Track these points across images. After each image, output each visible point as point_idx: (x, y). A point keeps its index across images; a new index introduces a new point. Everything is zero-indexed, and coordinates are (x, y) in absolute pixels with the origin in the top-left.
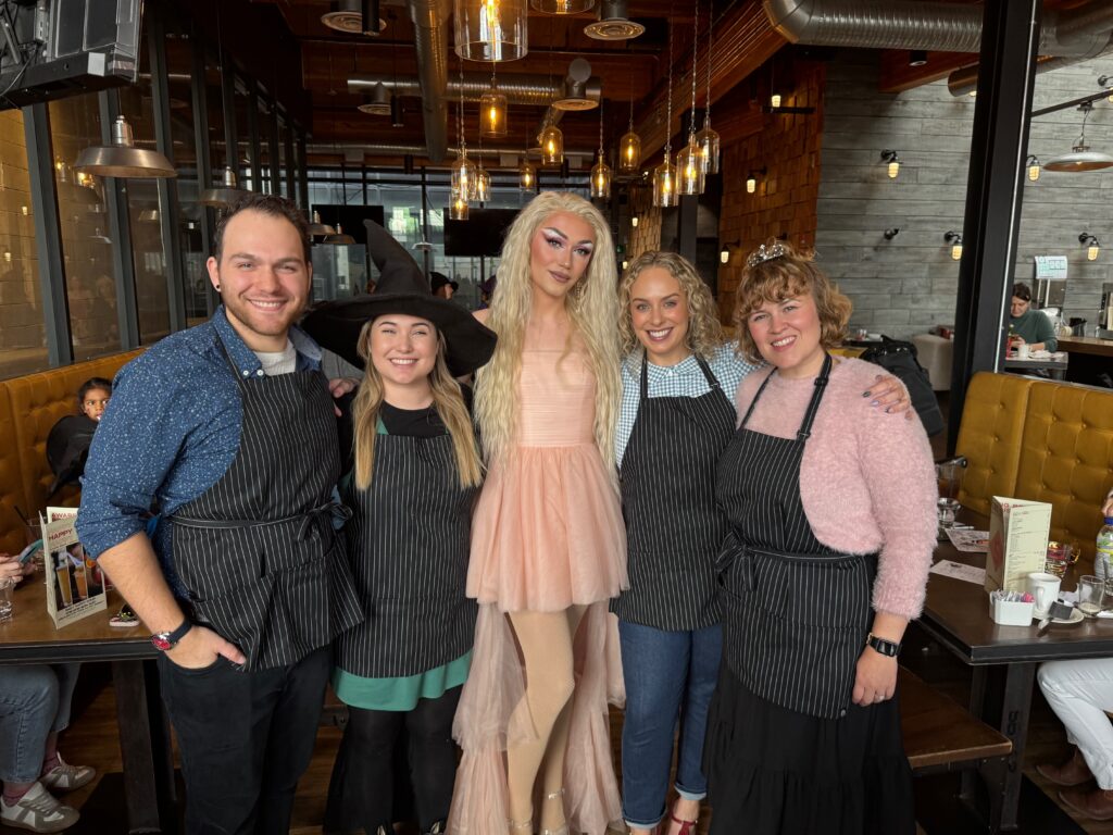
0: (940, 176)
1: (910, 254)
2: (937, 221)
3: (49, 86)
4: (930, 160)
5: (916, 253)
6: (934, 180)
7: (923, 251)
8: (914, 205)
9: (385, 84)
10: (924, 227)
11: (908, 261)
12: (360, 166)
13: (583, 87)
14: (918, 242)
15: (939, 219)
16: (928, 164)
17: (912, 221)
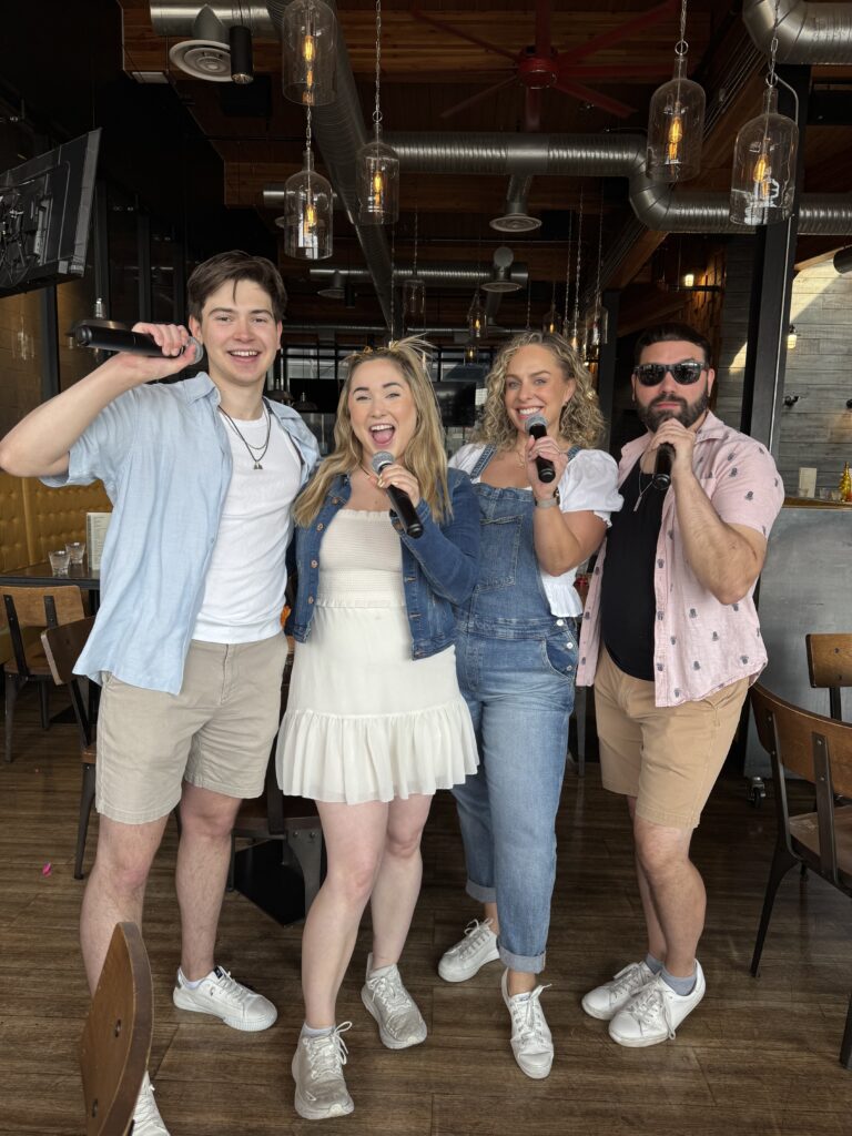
0: (841, 347)
1: (810, 419)
2: (838, 389)
3: (39, 279)
4: (832, 333)
5: (817, 419)
6: (836, 351)
7: (825, 417)
8: (816, 374)
9: (341, 272)
10: (825, 394)
11: (810, 427)
12: (333, 345)
13: (508, 271)
14: (820, 409)
15: (842, 387)
16: (830, 336)
17: (812, 389)
